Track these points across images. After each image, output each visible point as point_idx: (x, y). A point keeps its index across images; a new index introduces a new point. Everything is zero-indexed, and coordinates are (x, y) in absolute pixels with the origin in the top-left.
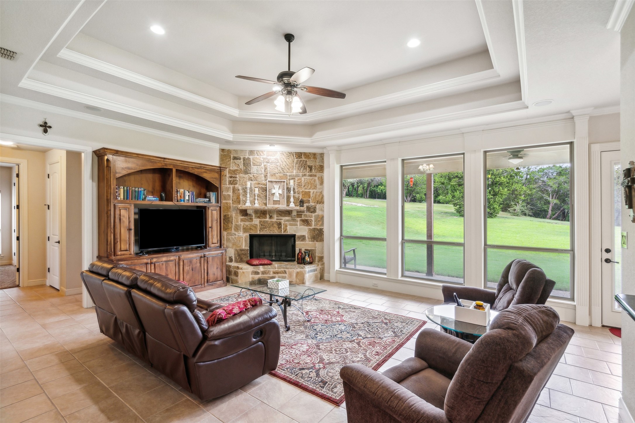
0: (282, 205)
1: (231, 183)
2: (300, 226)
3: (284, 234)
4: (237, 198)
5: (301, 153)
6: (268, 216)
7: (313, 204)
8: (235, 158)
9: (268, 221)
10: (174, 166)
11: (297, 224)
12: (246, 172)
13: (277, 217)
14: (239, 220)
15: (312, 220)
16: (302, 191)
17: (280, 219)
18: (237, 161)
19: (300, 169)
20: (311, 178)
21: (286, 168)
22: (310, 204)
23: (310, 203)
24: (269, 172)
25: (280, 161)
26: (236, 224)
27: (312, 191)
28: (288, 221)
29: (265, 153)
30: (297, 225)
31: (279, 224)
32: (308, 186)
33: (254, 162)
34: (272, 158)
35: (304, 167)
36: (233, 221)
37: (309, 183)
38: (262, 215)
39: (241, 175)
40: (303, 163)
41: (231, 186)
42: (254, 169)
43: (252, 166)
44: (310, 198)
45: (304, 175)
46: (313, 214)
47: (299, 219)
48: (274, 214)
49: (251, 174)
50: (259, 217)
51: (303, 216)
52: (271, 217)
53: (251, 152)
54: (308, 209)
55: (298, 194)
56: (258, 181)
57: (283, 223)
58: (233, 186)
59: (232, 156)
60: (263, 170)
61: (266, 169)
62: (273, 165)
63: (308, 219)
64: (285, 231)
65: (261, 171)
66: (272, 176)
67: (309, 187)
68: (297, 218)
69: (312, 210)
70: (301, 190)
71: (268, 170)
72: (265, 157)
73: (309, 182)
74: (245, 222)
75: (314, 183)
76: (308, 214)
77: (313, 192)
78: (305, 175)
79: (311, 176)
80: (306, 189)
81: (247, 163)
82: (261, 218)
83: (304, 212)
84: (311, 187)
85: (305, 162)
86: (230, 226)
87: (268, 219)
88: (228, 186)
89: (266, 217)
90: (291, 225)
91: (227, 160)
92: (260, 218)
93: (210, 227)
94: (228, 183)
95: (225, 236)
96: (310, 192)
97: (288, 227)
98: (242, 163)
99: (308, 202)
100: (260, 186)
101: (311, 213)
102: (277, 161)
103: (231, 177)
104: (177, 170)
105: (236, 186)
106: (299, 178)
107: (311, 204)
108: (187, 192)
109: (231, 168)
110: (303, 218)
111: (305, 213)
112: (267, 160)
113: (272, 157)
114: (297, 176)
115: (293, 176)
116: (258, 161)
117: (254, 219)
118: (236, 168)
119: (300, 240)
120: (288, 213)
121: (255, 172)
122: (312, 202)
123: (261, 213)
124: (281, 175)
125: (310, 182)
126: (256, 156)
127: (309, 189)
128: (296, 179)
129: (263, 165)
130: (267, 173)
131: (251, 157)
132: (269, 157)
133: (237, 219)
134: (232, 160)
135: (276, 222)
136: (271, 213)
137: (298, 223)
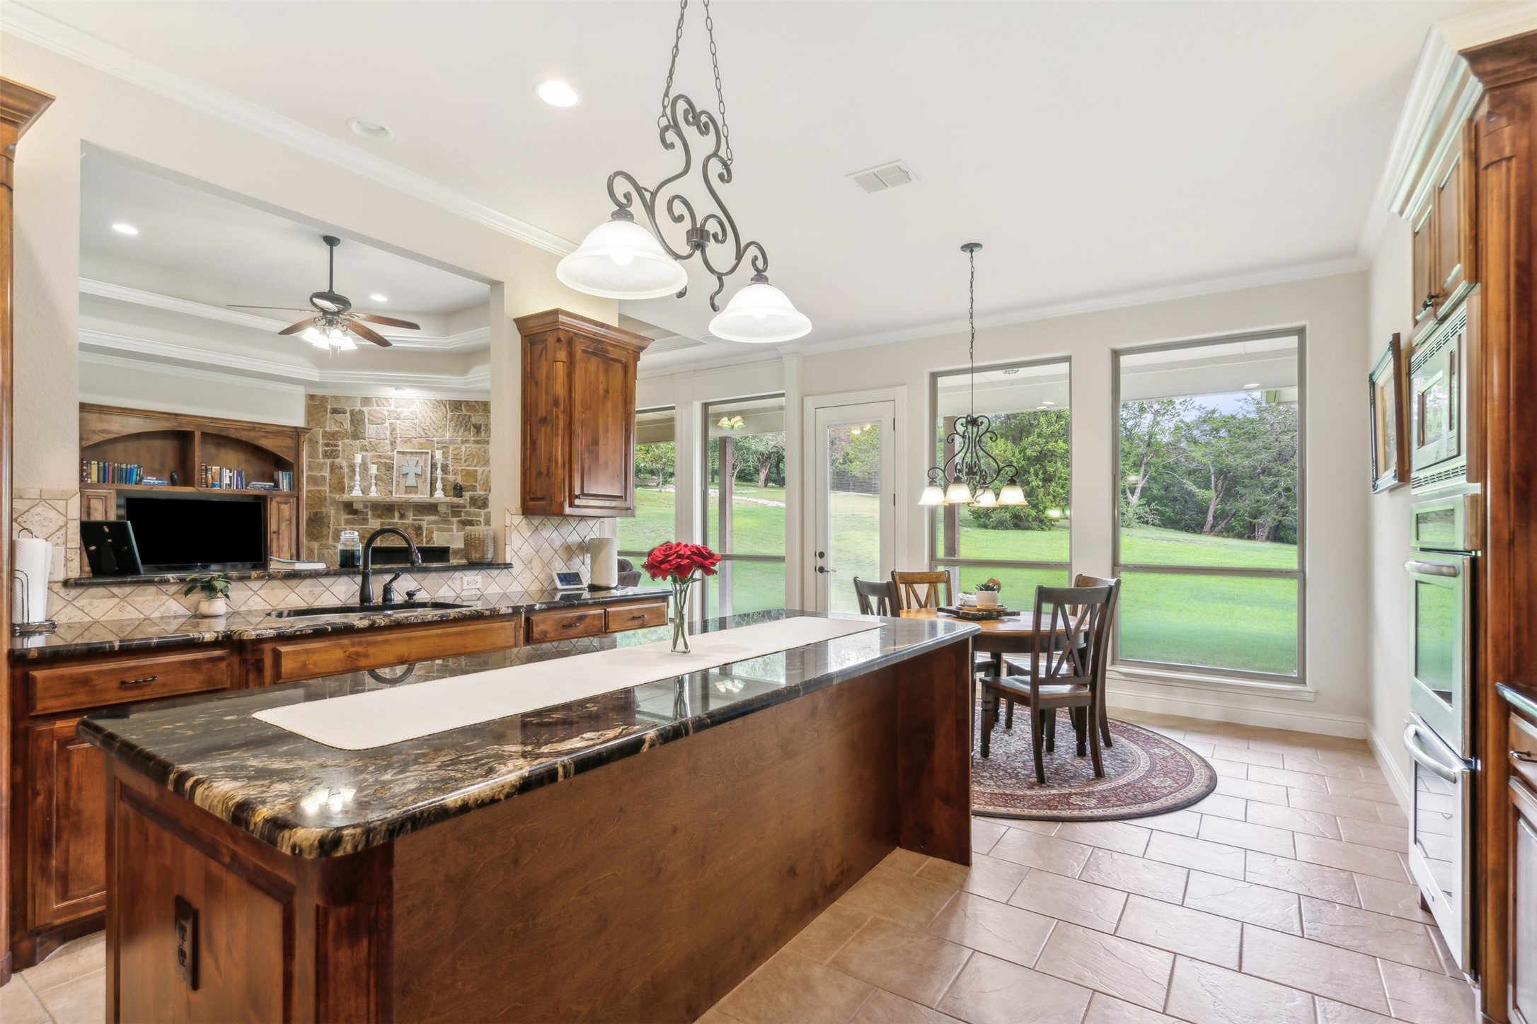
0: (422, 494)
1: (326, 455)
2: (457, 532)
3: (428, 546)
4: (339, 483)
5: (460, 402)
6: (397, 514)
7: (483, 493)
8: (335, 411)
9: (396, 523)
10: (198, 426)
11: (452, 528)
12: (356, 436)
13: (414, 515)
14: (343, 522)
15: (480, 522)
16: (462, 470)
17: (420, 520)
18: (338, 417)
19: (458, 431)
20: (480, 446)
21: (432, 429)
22: (476, 493)
23: (476, 491)
24: (399, 436)
25: (419, 416)
26: (336, 529)
27: (480, 469)
28: (435, 522)
29: (392, 402)
30: (451, 530)
31: (418, 529)
32: (473, 460)
33: (372, 418)
34: (405, 411)
35: (466, 426)
36: (331, 522)
37: (475, 456)
38: (385, 512)
39: (346, 441)
40: (463, 419)
41: (328, 461)
42: (370, 430)
43: (367, 425)
44: (476, 482)
45: (466, 440)
46: (483, 511)
47: (455, 520)
48: (408, 511)
49: (365, 439)
50: (380, 517)
51: (463, 514)
52: (402, 516)
53: (366, 401)
54: (473, 501)
55: (455, 474)
56: (379, 452)
57: (426, 526)
58: (331, 460)
59: (329, 407)
60: (388, 433)
61: (393, 430)
62: (407, 423)
63: (472, 520)
64: (428, 542)
65: (385, 434)
66: (405, 442)
67: (476, 461)
68: (452, 517)
69: (480, 503)
70: (460, 468)
71: (398, 432)
72: (392, 408)
73: (475, 453)
74: (354, 524)
75: (484, 456)
76: (473, 510)
77: (483, 472)
78: (467, 441)
79: (478, 442)
80: (468, 466)
81: (357, 420)
82: (384, 517)
83: (464, 507)
84: (478, 463)
85: (466, 417)
86: (325, 532)
87: (396, 520)
88: (322, 460)
89: (393, 517)
90: (439, 530)
91: (320, 415)
92: (382, 518)
93: (274, 532)
94: (321, 456)
95: (316, 550)
96: (476, 471)
97: (435, 535)
98: (349, 419)
99: (474, 488)
100: (382, 461)
101: (479, 508)
102: (414, 417)
103: (327, 445)
104: (204, 435)
105: (337, 461)
106: (455, 446)
107: (478, 492)
108: (228, 471)
109: (328, 429)
110: (463, 518)
111: (468, 509)
112: (395, 415)
113: (404, 410)
114: (452, 442)
115: (442, 443)
116: (378, 415)
117: (370, 520)
118: (337, 429)
119: (458, 557)
120: (432, 508)
121: (374, 436)
122: (481, 490)
123: (386, 509)
124: (423, 440)
125: (477, 453)
126: (375, 407)
127: (475, 466)
128: (451, 448)
129: (387, 424)
130: (396, 438)
131: (365, 409)
132: (399, 410)
133: (337, 519)
134: (329, 415)
135: (413, 525)
136: (402, 509)
137: (455, 527)
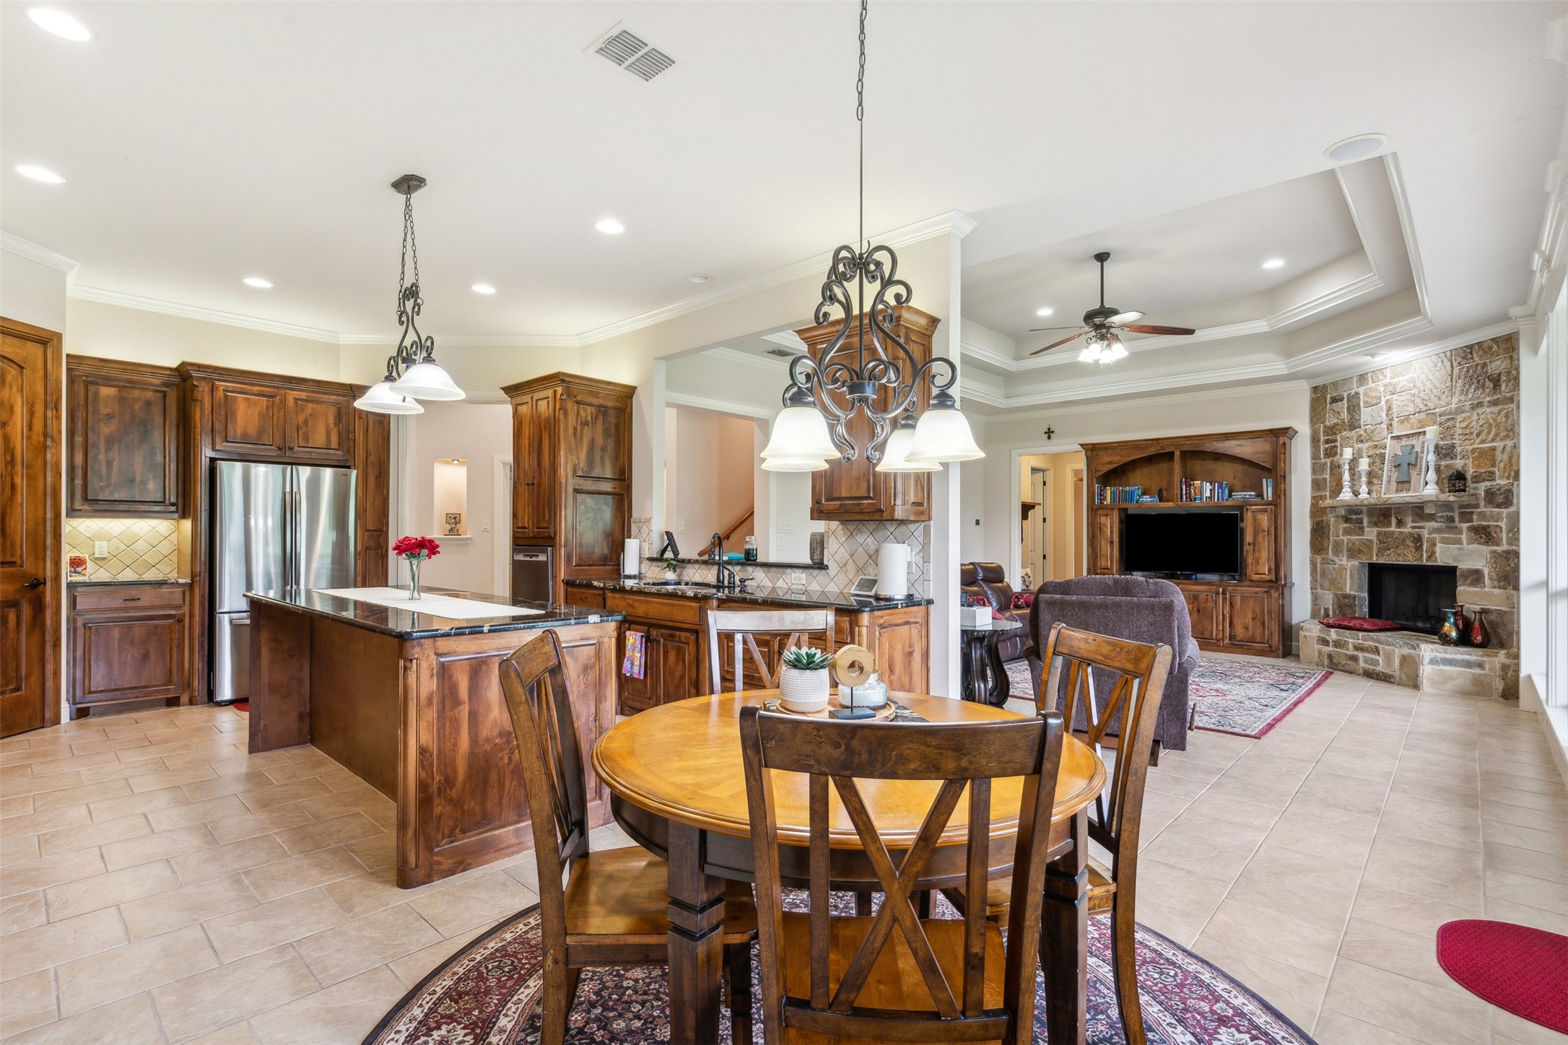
0: (1415, 491)
1: (1327, 455)
2: (1468, 544)
3: (1429, 564)
4: (1337, 485)
5: (1471, 347)
6: (1394, 521)
7: (1503, 482)
8: (1334, 400)
9: (1393, 532)
10: (1177, 446)
11: (1460, 539)
12: (1353, 425)
13: (1413, 522)
14: (1341, 532)
15: (1501, 528)
16: (1473, 451)
17: (1420, 527)
18: (1337, 406)
19: (1467, 392)
20: (1499, 407)
21: (1432, 397)
22: (1494, 483)
23: (1494, 480)
24: (1395, 415)
25: (1419, 384)
26: (1335, 541)
27: (1499, 444)
28: (1438, 531)
29: (1388, 372)
30: (1459, 542)
31: (1418, 539)
32: (1489, 432)
33: (1367, 399)
34: (1402, 381)
35: (1478, 381)
36: (1331, 533)
37: (1490, 425)
38: (1382, 518)
39: (1344, 433)
40: (1475, 372)
41: (1328, 461)
42: (1366, 415)
43: (1363, 409)
44: (1493, 465)
45: (1478, 404)
46: (1505, 511)
47: (1465, 526)
48: (1405, 516)
49: (1360, 427)
50: (1376, 524)
51: (1475, 517)
52: (1400, 523)
53: (1362, 378)
54: (1490, 496)
55: (1463, 457)
56: (1375, 441)
57: (1427, 536)
58: (1331, 459)
59: (1329, 397)
60: (1384, 414)
61: (1389, 409)
62: (1405, 396)
63: (1489, 526)
64: (1429, 558)
65: (1380, 416)
66: (1402, 422)
67: (1492, 434)
68: (1460, 522)
69: (1500, 499)
70: (1470, 448)
71: (1395, 410)
72: (1387, 381)
73: (1491, 421)
74: (1351, 535)
75: (1506, 422)
76: (1489, 510)
77: (1504, 448)
78: (1480, 405)
79: (1494, 403)
80: (1483, 442)
81: (1354, 405)
82: (1380, 525)
83: (1477, 506)
84: (1497, 435)
85: (1479, 368)
86: (1326, 544)
87: (1393, 528)
88: (1323, 461)
89: (1389, 525)
90: (1444, 541)
91: (1321, 408)
92: (1378, 527)
93: (1249, 544)
94: (1322, 456)
95: (1319, 565)
96: (1494, 449)
97: (1438, 548)
98: (1346, 406)
99: (1491, 476)
100: (1378, 452)
101: (1498, 506)
102: (1411, 385)
103: (1327, 442)
104: (1182, 452)
105: (1335, 459)
106: (1465, 415)
107: (1498, 482)
108: (1208, 484)
109: (1327, 423)
110: (1475, 523)
111: (1482, 509)
112: (1391, 388)
113: (1401, 379)
114: (1459, 410)
115: (1445, 415)
116: (1373, 394)
117: (1366, 529)
118: (1335, 421)
119: (1468, 582)
121: (1369, 421)
122: (1502, 477)
123: (1383, 514)
124: (1423, 416)
125: (1495, 420)
126: (1371, 385)
127: (1493, 441)
128: (1459, 418)
129: (1383, 403)
130: (1392, 419)
131: (1361, 390)
132: (1394, 381)
133: (1337, 529)
134: (1328, 405)
135: (1411, 535)
136: (1399, 513)
137: (1464, 537)
